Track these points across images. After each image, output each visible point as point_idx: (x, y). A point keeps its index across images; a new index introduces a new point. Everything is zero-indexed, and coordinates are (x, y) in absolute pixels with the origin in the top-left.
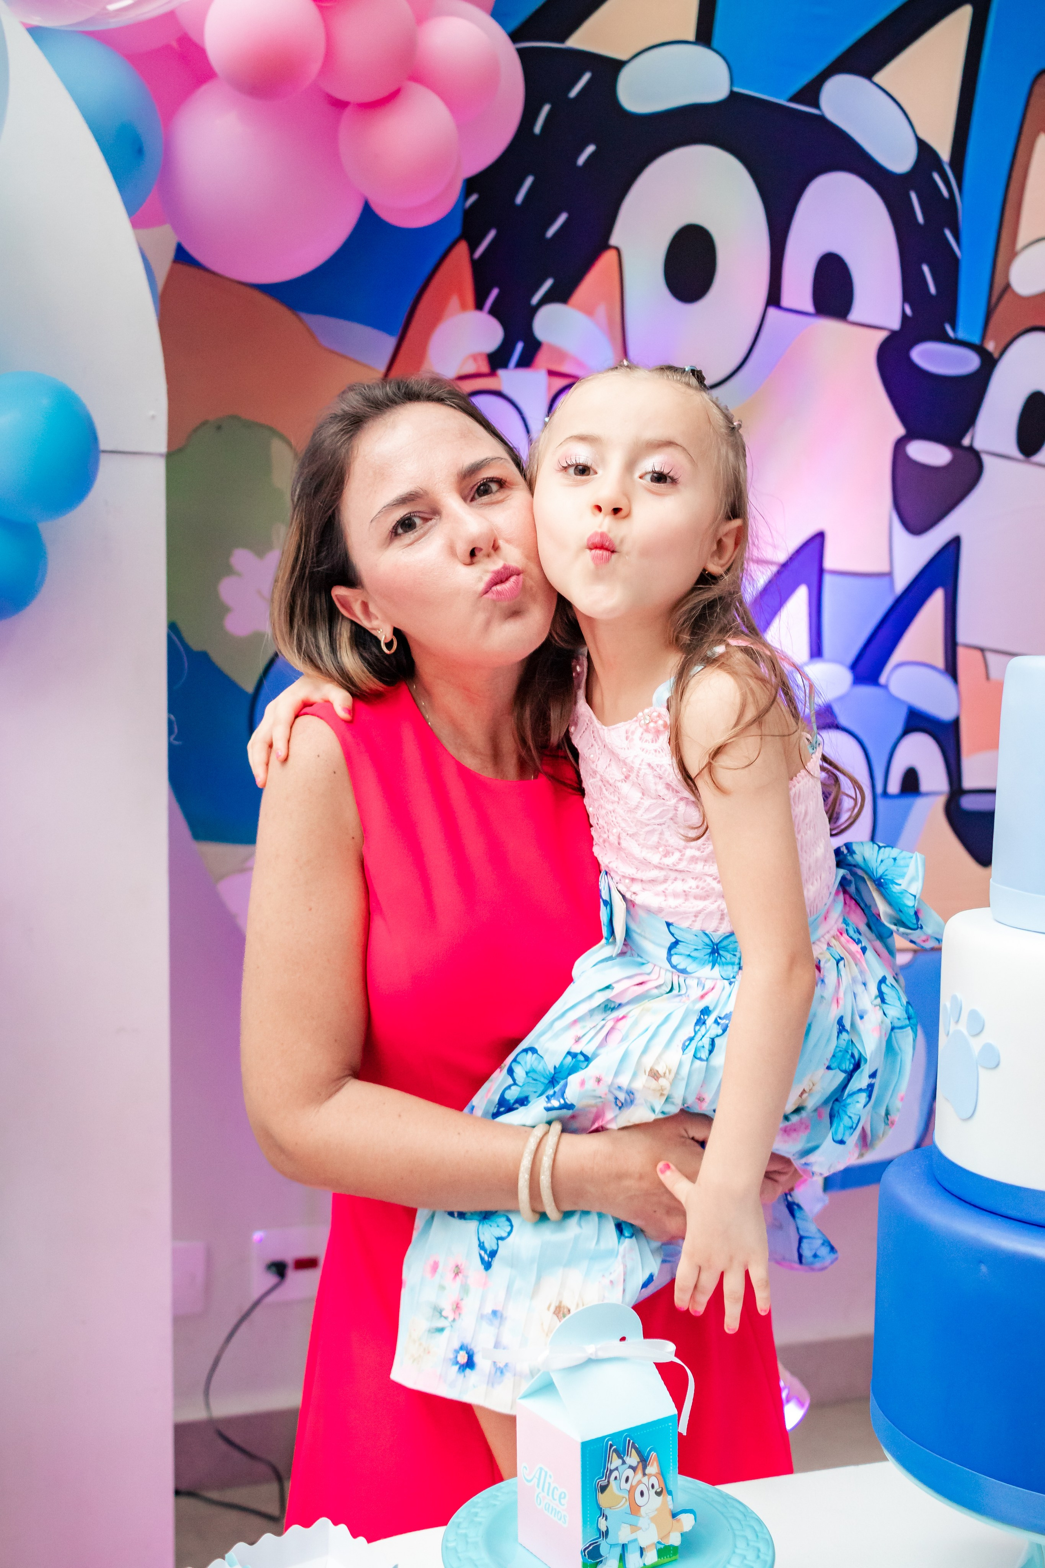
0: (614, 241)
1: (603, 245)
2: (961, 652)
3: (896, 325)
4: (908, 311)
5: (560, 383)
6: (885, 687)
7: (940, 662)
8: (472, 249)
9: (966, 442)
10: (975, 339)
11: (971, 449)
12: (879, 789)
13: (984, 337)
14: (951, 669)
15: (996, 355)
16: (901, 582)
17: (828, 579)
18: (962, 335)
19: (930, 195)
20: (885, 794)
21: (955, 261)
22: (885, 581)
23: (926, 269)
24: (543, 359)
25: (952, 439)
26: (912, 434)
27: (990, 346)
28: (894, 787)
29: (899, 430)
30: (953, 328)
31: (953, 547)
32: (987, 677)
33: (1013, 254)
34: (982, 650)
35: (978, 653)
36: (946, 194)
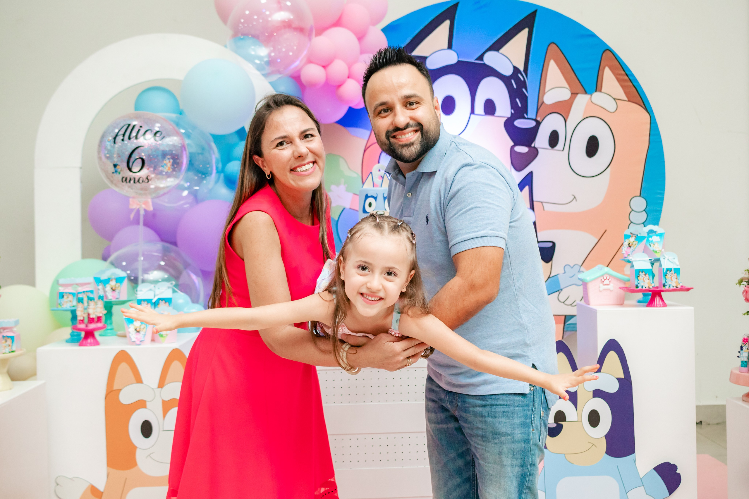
2: (535, 203)
3: (509, 115)
4: (513, 112)
9: (533, 145)
10: (534, 117)
11: (534, 147)
15: (541, 121)
18: (529, 116)
19: (518, 80)
21: (526, 97)
23: (517, 100)
25: (528, 145)
26: (516, 144)
27: (539, 119)
29: (512, 144)
30: (527, 114)
32: (544, 210)
33: (544, 93)
34: (542, 202)
35: (540, 203)
36: (523, 79)
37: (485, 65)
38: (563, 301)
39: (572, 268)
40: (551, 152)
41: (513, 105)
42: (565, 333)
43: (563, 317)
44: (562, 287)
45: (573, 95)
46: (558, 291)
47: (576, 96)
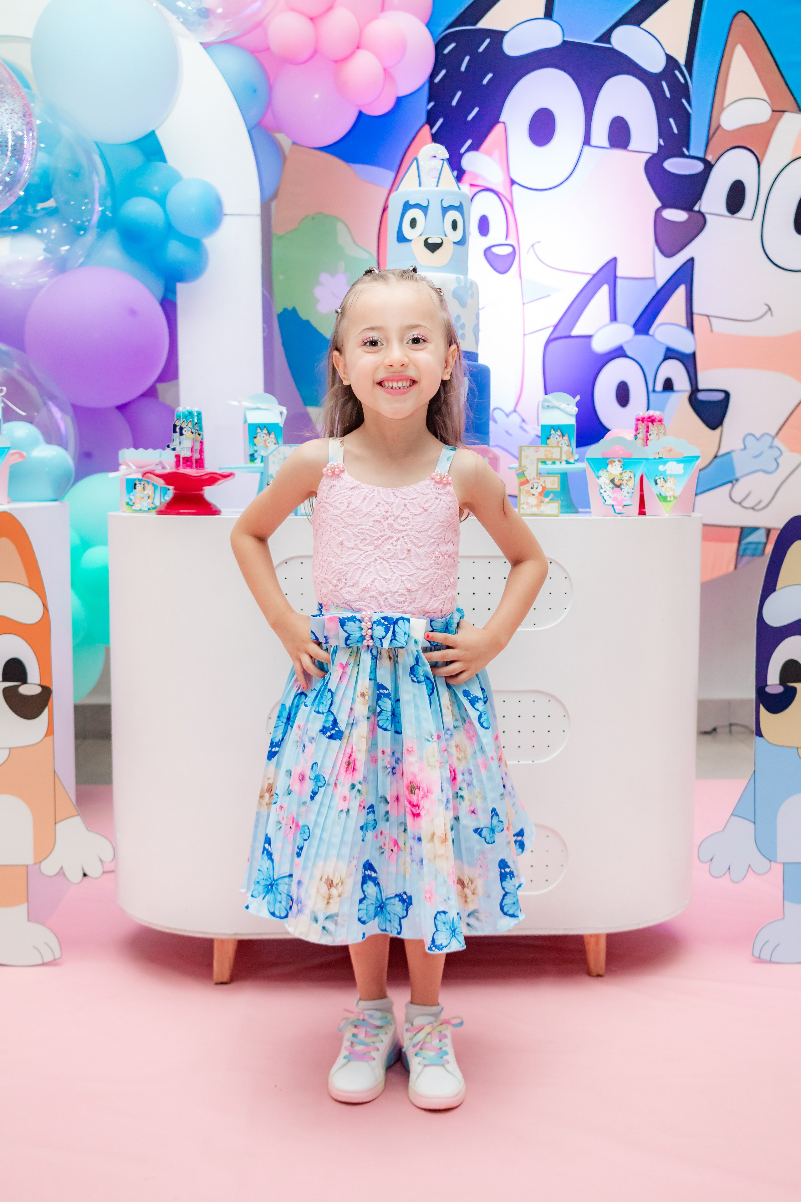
0: (502, 119)
2: (696, 318)
3: (655, 150)
4: (662, 143)
5: (476, 189)
6: (652, 336)
7: (683, 322)
8: (431, 127)
9: (696, 208)
10: (701, 155)
11: (699, 212)
12: (651, 388)
13: (705, 154)
14: (691, 327)
15: (713, 163)
16: (660, 282)
17: (619, 282)
18: (693, 153)
20: (654, 391)
21: (688, 116)
22: (652, 281)
24: (466, 178)
25: (688, 207)
26: (666, 205)
27: (709, 158)
28: (659, 386)
29: (659, 204)
30: (688, 149)
31: (690, 263)
32: (712, 331)
33: (722, 109)
34: (708, 316)
35: (706, 318)
36: (682, 80)
37: (613, 50)
38: (738, 502)
40: (729, 222)
41: (663, 130)
42: (739, 558)
45: (775, 113)
47: (781, 117)
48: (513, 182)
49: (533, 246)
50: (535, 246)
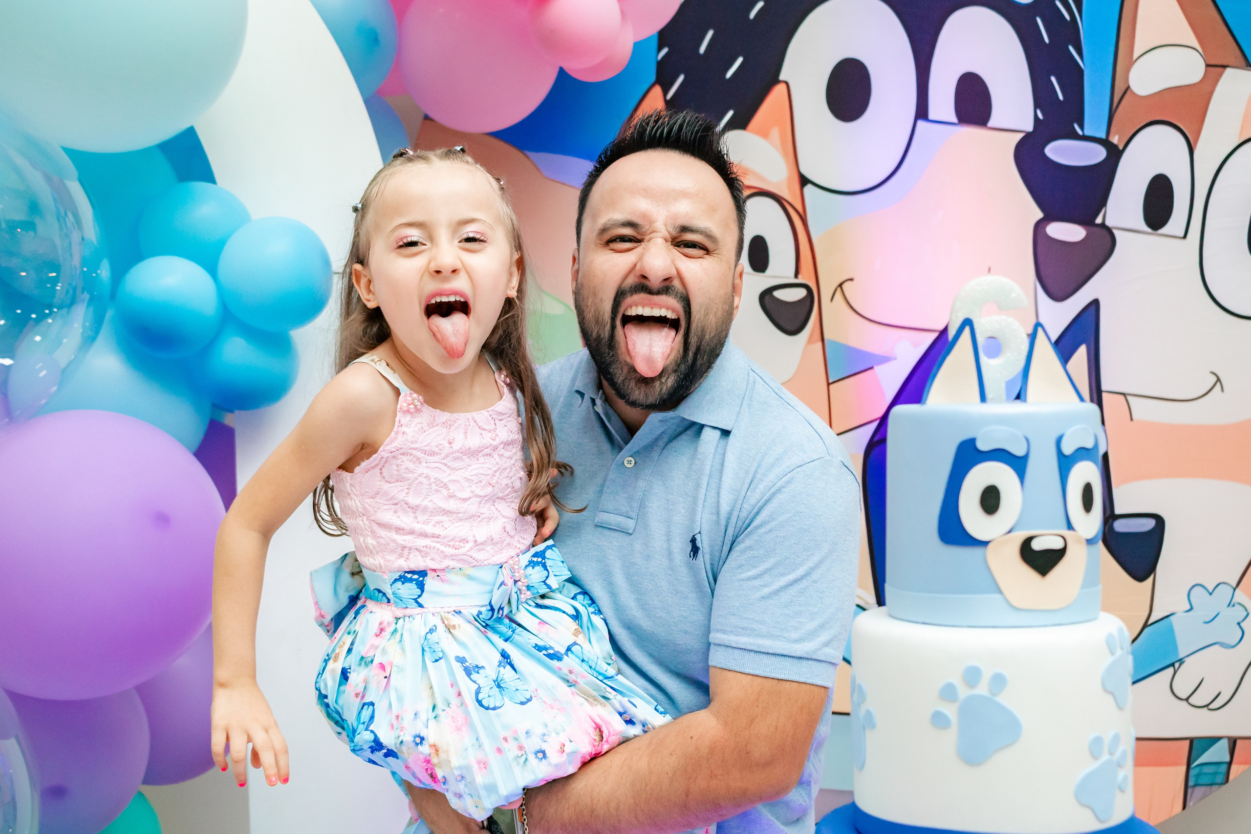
0: (782, 77)
1: (774, 80)
2: (1104, 396)
3: (1029, 127)
4: (1040, 115)
8: (665, 92)
9: (1099, 220)
10: (1102, 134)
11: (1103, 225)
13: (1108, 133)
15: (1122, 147)
18: (1088, 132)
19: (1054, 20)
21: (1081, 72)
23: (1053, 79)
25: (1087, 219)
26: (1049, 217)
27: (1115, 140)
29: (1040, 215)
30: (1082, 127)
31: (1093, 308)
32: (1132, 419)
33: (1131, 63)
34: (1124, 394)
35: (1122, 397)
36: (1067, 17)
38: (1185, 697)
39: (1211, 594)
40: (1152, 241)
41: (1041, 94)
42: (1190, 790)
43: (1187, 742)
44: (1181, 655)
45: (1210, 69)
46: (1173, 665)
47: (1221, 75)
48: (804, 181)
49: (840, 285)
50: (844, 286)
